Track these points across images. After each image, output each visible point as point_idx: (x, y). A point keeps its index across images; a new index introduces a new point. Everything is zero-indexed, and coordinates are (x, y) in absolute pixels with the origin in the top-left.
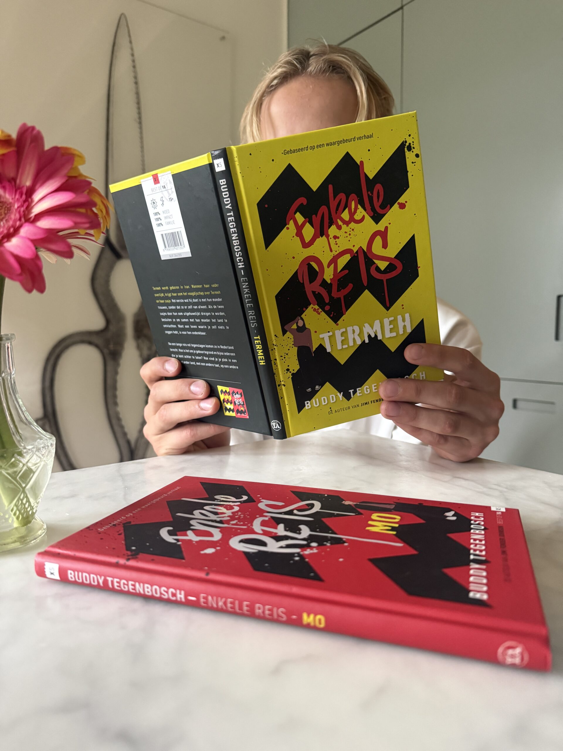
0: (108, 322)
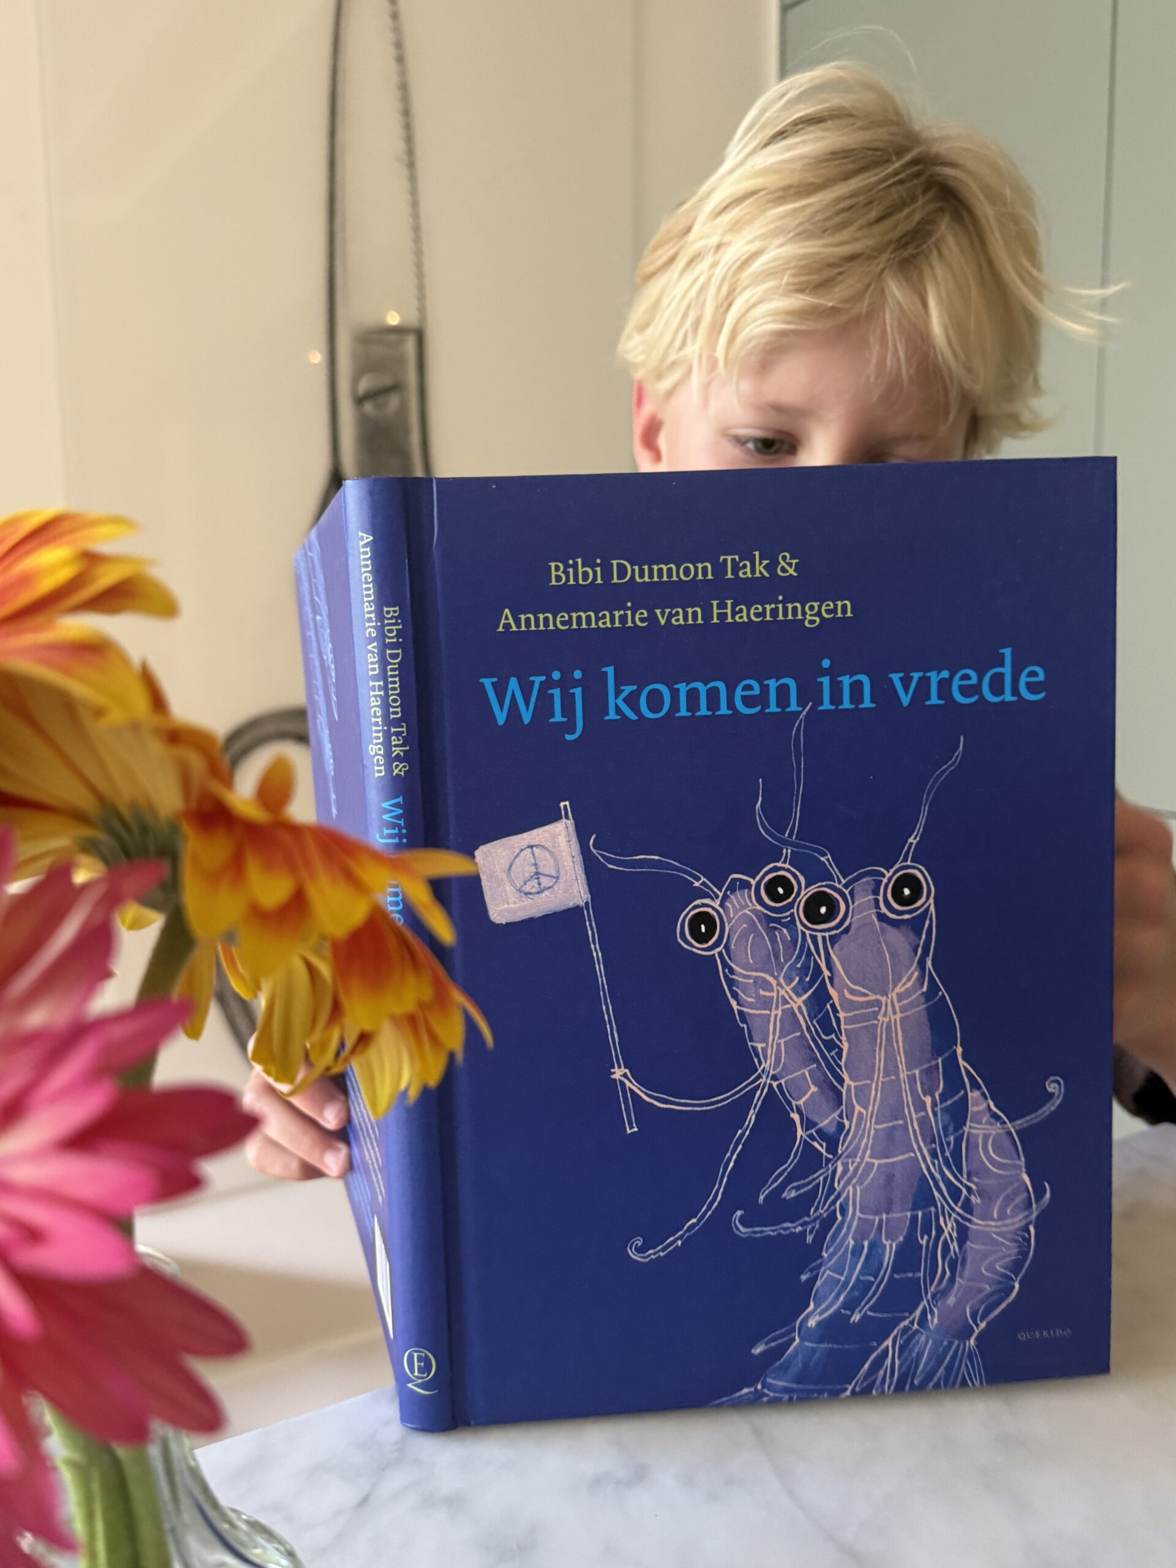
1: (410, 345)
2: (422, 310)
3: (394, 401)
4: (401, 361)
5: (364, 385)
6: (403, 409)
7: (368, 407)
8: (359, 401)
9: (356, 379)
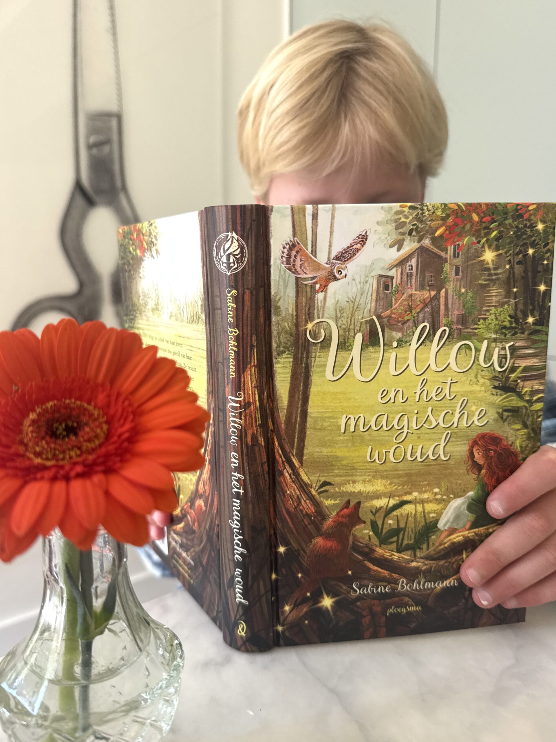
0: (81, 284)
1: (114, 123)
2: (120, 106)
3: (106, 149)
4: (110, 129)
5: (92, 140)
6: (111, 152)
7: (95, 151)
8: (90, 147)
9: (88, 137)
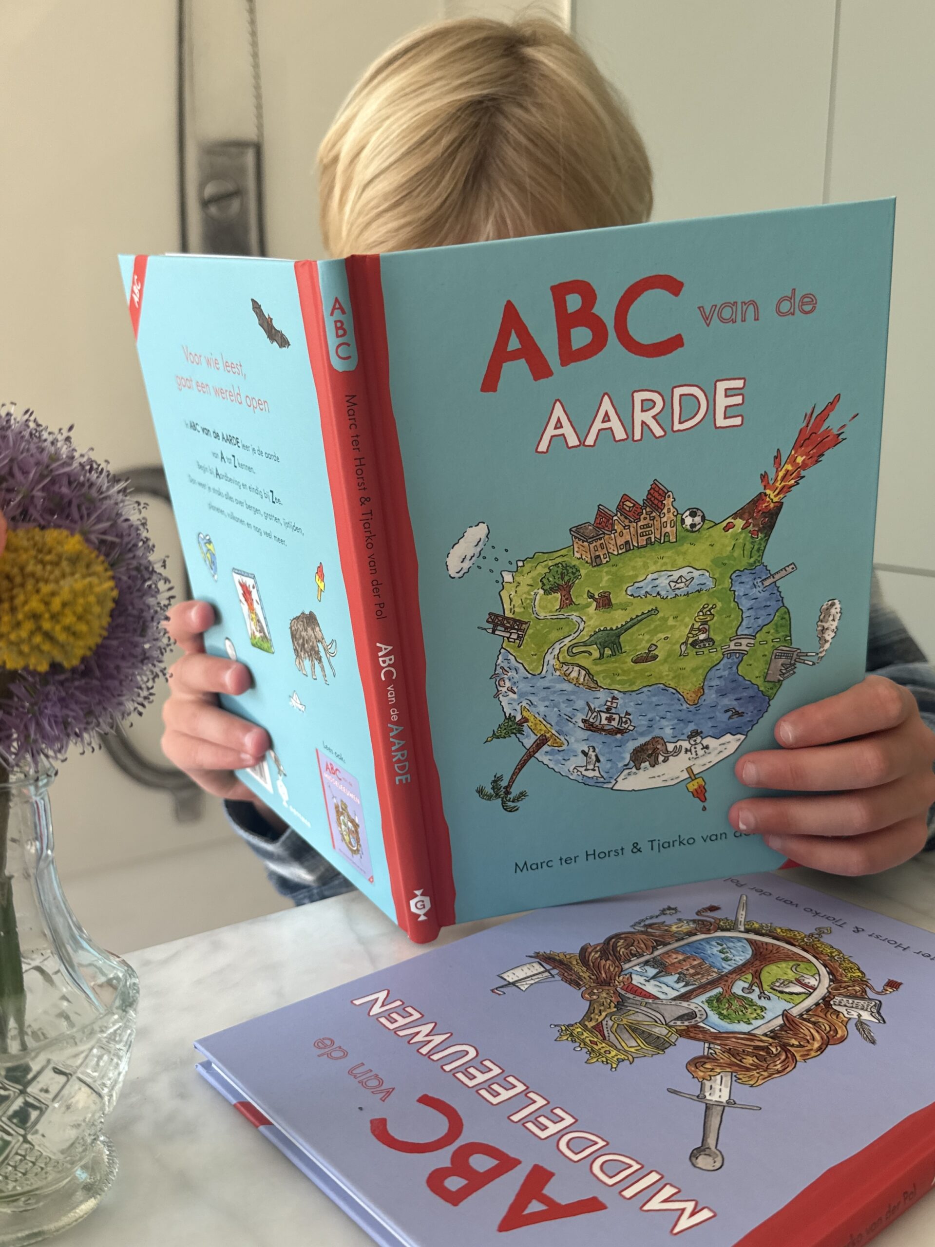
1: (250, 158)
2: (260, 127)
3: (235, 205)
4: (242, 170)
5: (210, 190)
6: (244, 211)
7: (213, 210)
8: (205, 204)
9: (202, 186)
